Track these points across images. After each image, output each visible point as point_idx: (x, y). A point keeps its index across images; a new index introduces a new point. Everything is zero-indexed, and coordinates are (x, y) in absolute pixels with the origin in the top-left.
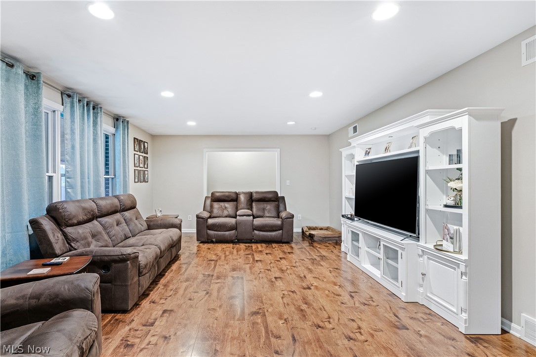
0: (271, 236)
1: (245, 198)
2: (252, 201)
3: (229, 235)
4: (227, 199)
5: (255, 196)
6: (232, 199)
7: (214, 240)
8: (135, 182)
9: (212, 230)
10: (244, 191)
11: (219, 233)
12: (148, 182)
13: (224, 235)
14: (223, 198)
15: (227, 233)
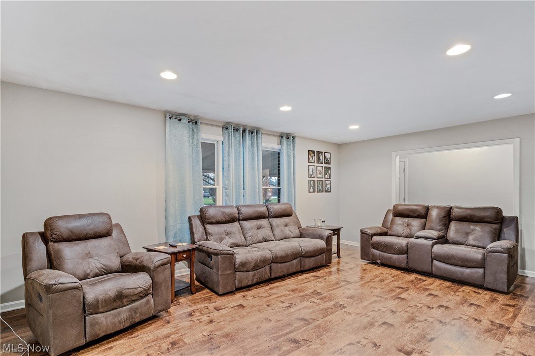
0: (462, 273)
1: (438, 215)
2: (450, 220)
3: (398, 259)
4: (411, 214)
5: (456, 212)
6: (418, 215)
7: (379, 262)
8: (309, 192)
9: (377, 250)
10: (437, 205)
11: (385, 254)
12: (330, 192)
13: (391, 258)
14: (406, 212)
15: (395, 256)
